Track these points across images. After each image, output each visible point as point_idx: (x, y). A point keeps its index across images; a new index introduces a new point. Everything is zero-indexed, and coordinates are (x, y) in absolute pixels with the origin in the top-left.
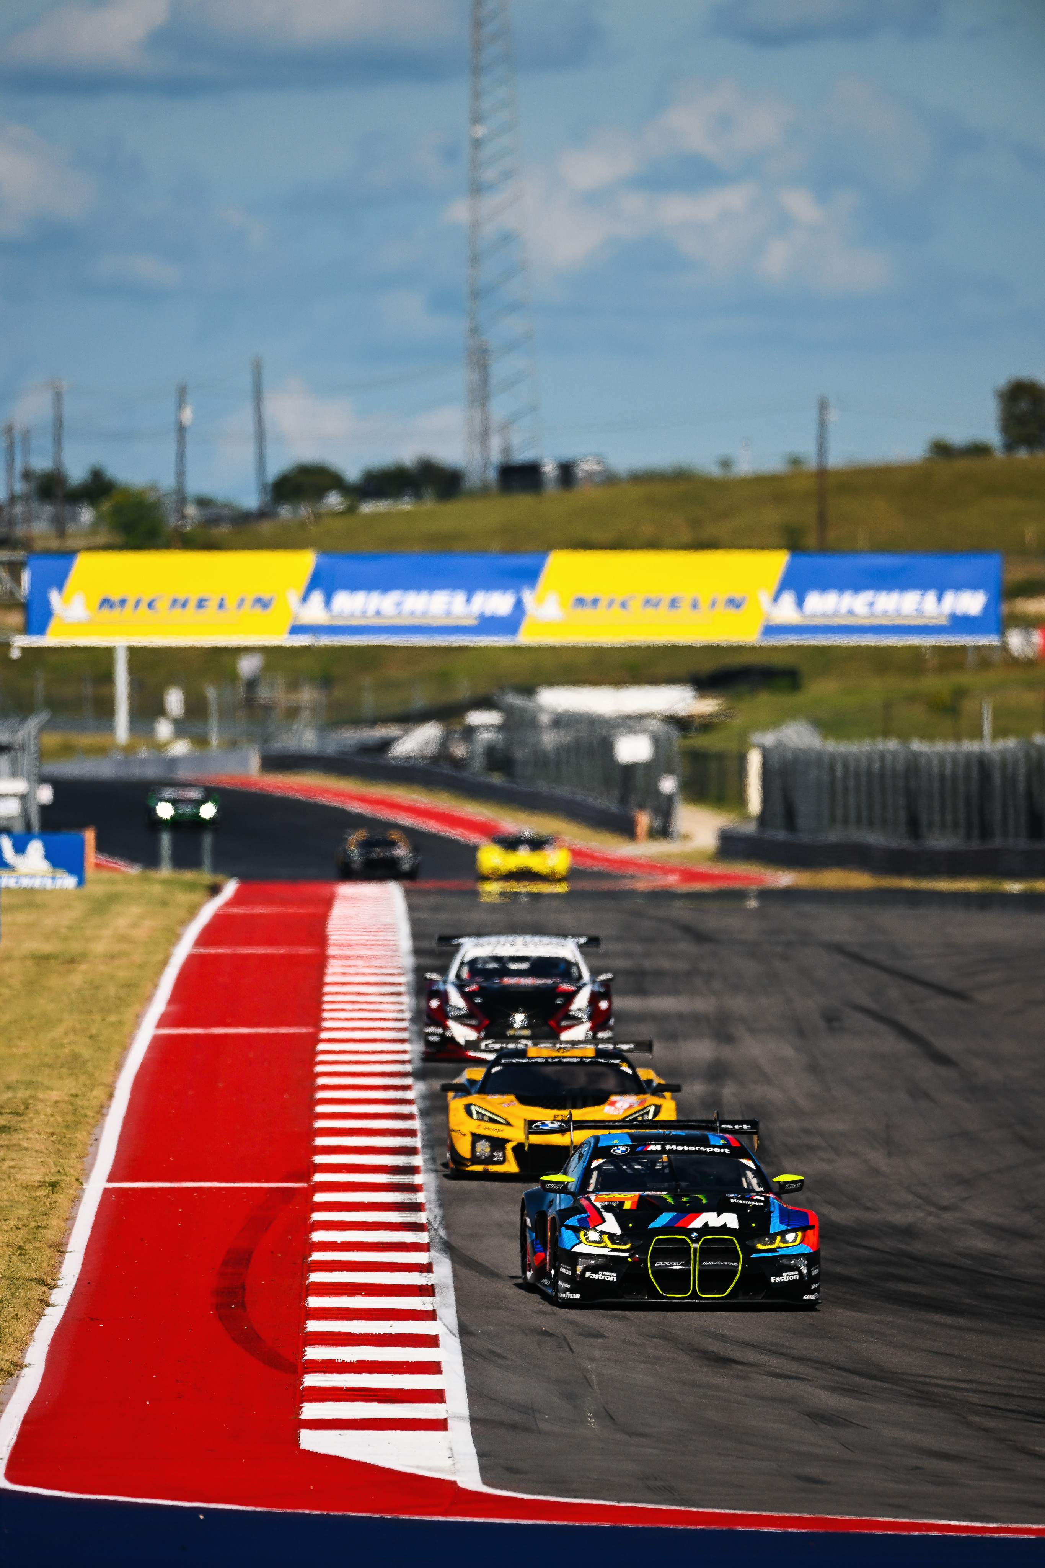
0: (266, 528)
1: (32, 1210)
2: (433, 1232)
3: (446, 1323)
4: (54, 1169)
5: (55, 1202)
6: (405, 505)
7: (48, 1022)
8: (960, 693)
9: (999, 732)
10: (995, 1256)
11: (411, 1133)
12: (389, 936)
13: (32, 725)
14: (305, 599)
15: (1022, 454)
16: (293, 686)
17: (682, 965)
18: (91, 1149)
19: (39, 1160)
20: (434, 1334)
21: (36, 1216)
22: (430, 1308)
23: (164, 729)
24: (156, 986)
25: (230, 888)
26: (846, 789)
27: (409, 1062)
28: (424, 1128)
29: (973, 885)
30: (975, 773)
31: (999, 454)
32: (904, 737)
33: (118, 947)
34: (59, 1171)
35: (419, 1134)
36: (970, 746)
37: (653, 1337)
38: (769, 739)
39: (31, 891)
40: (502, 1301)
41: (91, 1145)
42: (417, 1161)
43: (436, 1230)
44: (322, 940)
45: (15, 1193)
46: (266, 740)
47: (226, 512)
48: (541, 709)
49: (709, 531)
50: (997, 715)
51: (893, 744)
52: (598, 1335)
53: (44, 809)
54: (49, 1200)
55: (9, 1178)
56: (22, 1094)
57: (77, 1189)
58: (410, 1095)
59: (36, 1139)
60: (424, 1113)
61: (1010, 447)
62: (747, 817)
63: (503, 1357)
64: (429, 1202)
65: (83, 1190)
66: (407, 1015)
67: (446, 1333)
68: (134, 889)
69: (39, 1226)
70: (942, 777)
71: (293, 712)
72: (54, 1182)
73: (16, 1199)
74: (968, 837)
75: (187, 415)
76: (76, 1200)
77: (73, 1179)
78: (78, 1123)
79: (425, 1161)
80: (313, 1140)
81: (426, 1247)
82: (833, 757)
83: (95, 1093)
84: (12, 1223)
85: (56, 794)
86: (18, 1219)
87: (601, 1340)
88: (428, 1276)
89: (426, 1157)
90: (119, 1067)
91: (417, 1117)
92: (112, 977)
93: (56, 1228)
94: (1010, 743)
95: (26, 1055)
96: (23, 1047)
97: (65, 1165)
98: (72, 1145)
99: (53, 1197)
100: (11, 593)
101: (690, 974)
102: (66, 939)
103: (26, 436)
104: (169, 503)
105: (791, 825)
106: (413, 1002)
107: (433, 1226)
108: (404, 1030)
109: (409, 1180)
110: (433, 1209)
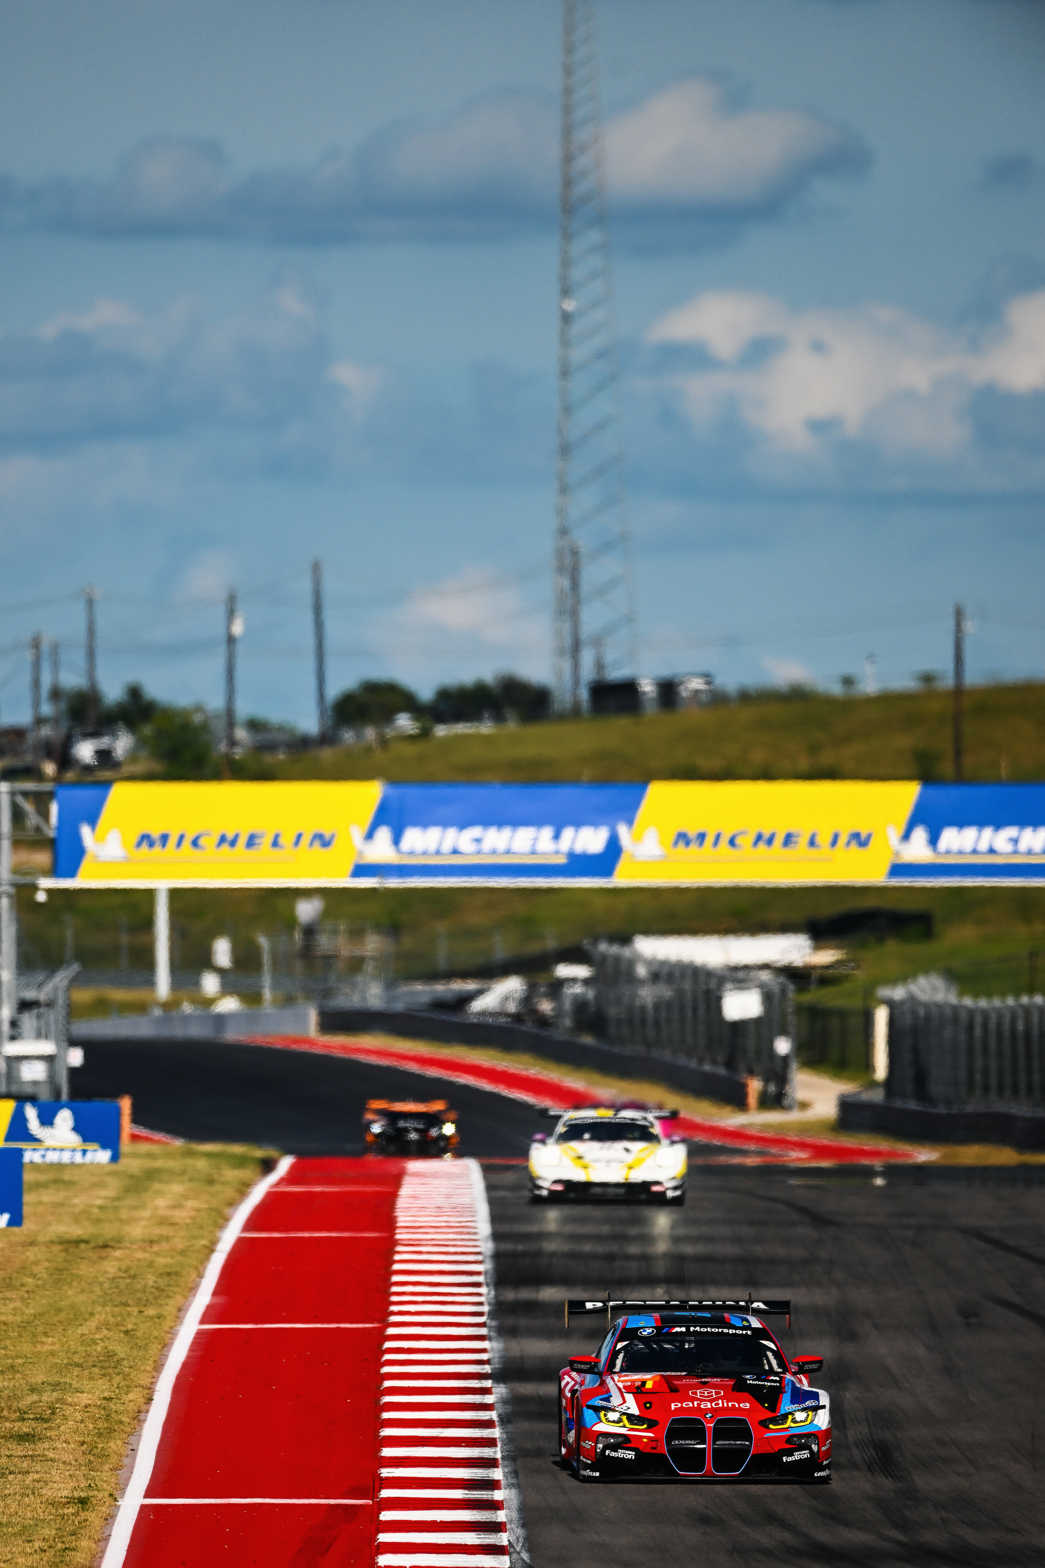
0: (327, 754)
1: (59, 1529)
2: (515, 1556)
4: (83, 1484)
5: (86, 1520)
6: (486, 728)
7: (78, 1316)
11: (490, 1443)
12: (465, 1218)
13: (61, 978)
14: (370, 835)
16: (357, 934)
17: (799, 1253)
18: (126, 1461)
19: (67, 1473)
21: (63, 1536)
23: (210, 984)
24: (201, 1276)
25: (285, 1164)
26: (986, 1051)
27: (488, 1362)
28: (504, 1436)
33: (157, 1231)
34: (90, 1486)
35: (499, 1444)
38: (898, 993)
39: (59, 1167)
41: (127, 1456)
42: (497, 1474)
43: (519, 1553)
44: (389, 1223)
45: (39, 1511)
46: (327, 993)
47: (282, 737)
48: (637, 958)
49: (828, 758)
51: (1039, 1000)
53: (73, 1072)
54: (79, 1518)
55: (33, 1493)
56: (48, 1397)
57: (110, 1506)
58: (489, 1399)
59: (63, 1449)
60: (504, 1420)
62: (874, 1084)
64: (511, 1521)
65: (118, 1507)
66: (486, 1309)
68: (174, 1164)
69: (66, 1548)
71: (356, 964)
72: (85, 1498)
73: (42, 1517)
75: (238, 629)
76: (109, 1519)
77: (106, 1494)
78: (111, 1431)
79: (505, 1475)
80: (380, 1451)
82: (971, 1013)
83: (131, 1396)
84: (37, 1545)
85: (86, 1056)
86: (44, 1539)
89: (506, 1470)
90: (158, 1367)
91: (497, 1423)
92: (150, 1265)
93: (87, 1550)
95: (53, 1354)
96: (49, 1344)
97: (97, 1479)
98: (104, 1456)
99: (83, 1515)
100: (38, 829)
101: (808, 1262)
102: (99, 1221)
103: (55, 649)
104: (219, 726)
105: (921, 1093)
106: (493, 1293)
107: (515, 1549)
108: (483, 1325)
109: (490, 1496)
110: (515, 1530)
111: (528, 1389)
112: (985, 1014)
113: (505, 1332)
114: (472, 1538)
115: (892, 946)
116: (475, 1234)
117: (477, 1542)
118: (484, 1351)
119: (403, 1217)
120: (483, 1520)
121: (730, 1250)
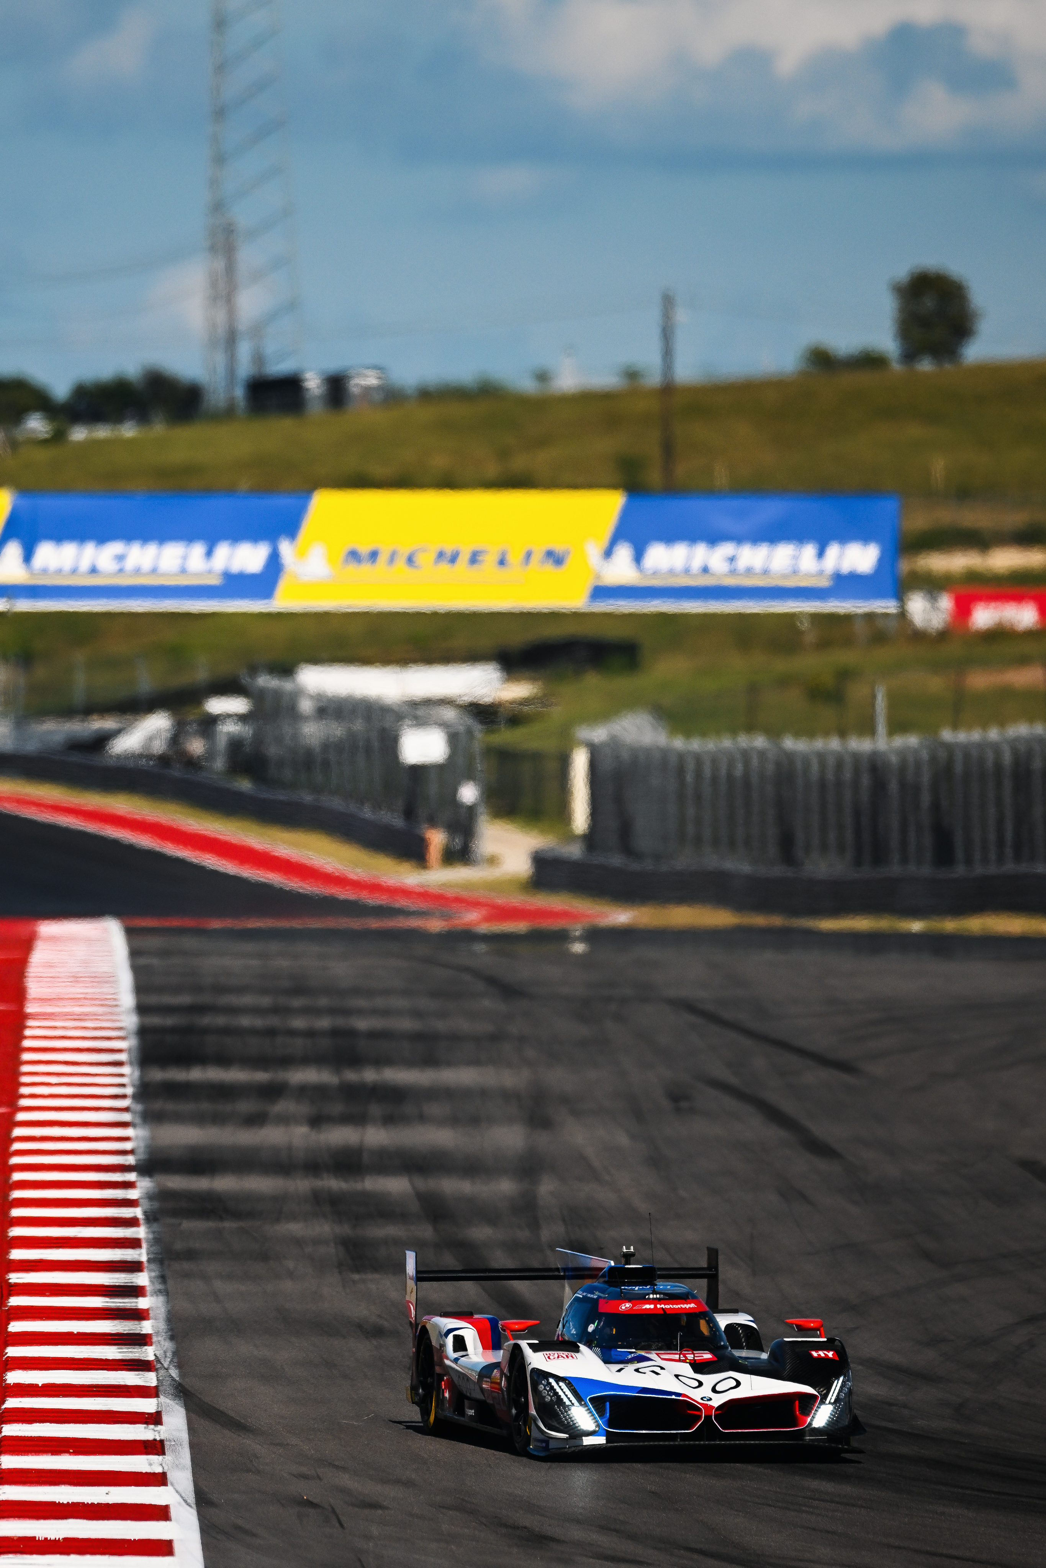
2: (162, 1372)
3: (179, 1489)
6: (129, 431)
8: (845, 675)
9: (897, 727)
10: (891, 1404)
11: (134, 1243)
12: (106, 989)
15: (926, 366)
17: (484, 1027)
20: (164, 1504)
22: (159, 1470)
26: (698, 797)
27: (131, 1152)
28: (151, 1236)
29: (862, 924)
30: (866, 780)
31: (896, 366)
32: (774, 733)
35: (144, 1245)
36: (860, 745)
37: (448, 1508)
38: (599, 734)
40: (251, 1461)
42: (142, 1279)
43: (167, 1370)
44: (19, 994)
48: (298, 693)
49: (520, 463)
50: (895, 701)
51: (760, 742)
52: (374, 1506)
58: (132, 1194)
60: (151, 1218)
61: (910, 355)
62: (571, 837)
63: (254, 1535)
64: (157, 1333)
66: (129, 1091)
67: (179, 1503)
70: (823, 784)
74: (858, 862)
79: (151, 1280)
80: (8, 1253)
81: (153, 1391)
82: (681, 757)
87: (380, 1512)
88: (156, 1429)
89: (153, 1274)
91: (142, 1222)
94: (912, 740)
101: (495, 1038)
105: (627, 848)
106: (137, 1074)
107: (162, 1364)
108: (126, 1110)
109: (133, 1305)
110: (162, 1343)
111: (176, 1182)
112: (698, 759)
113: (150, 1117)
114: (113, 1353)
115: (593, 681)
116: (116, 1006)
117: (119, 1356)
118: (127, 1139)
119: (34, 987)
120: (125, 1332)
121: (406, 1024)
